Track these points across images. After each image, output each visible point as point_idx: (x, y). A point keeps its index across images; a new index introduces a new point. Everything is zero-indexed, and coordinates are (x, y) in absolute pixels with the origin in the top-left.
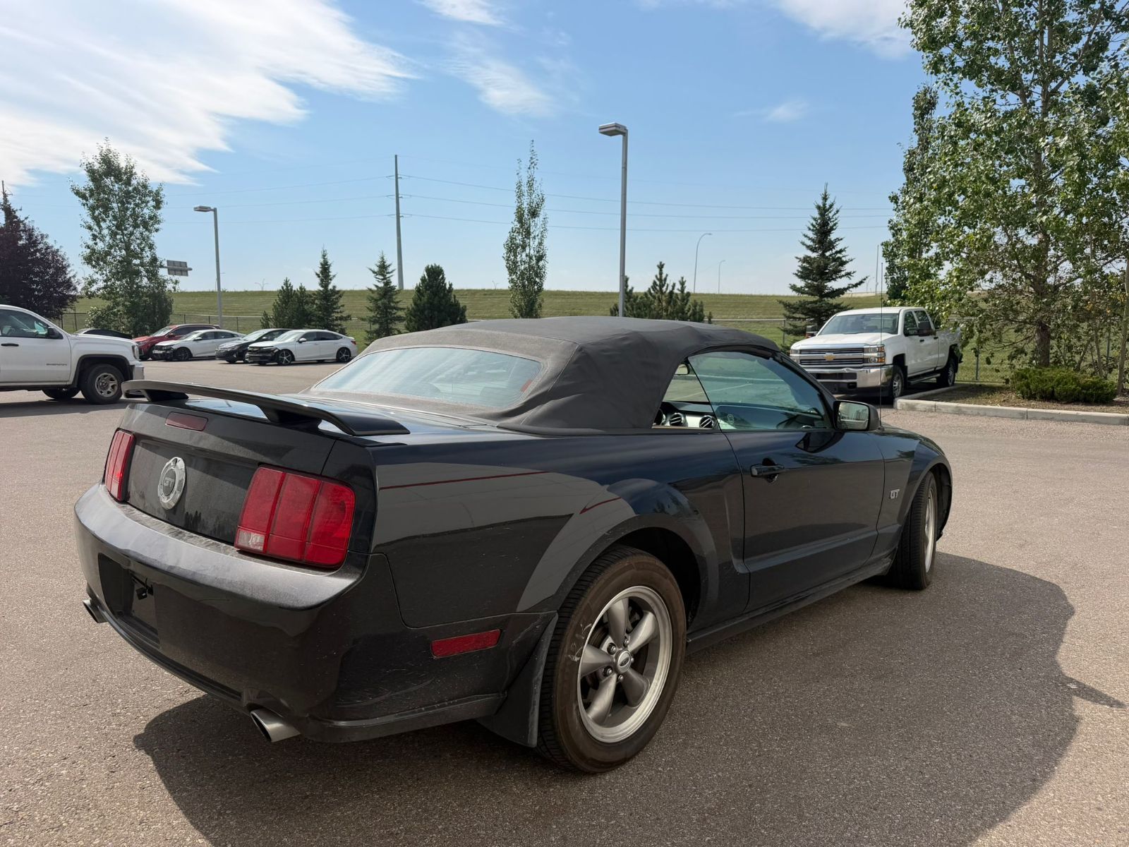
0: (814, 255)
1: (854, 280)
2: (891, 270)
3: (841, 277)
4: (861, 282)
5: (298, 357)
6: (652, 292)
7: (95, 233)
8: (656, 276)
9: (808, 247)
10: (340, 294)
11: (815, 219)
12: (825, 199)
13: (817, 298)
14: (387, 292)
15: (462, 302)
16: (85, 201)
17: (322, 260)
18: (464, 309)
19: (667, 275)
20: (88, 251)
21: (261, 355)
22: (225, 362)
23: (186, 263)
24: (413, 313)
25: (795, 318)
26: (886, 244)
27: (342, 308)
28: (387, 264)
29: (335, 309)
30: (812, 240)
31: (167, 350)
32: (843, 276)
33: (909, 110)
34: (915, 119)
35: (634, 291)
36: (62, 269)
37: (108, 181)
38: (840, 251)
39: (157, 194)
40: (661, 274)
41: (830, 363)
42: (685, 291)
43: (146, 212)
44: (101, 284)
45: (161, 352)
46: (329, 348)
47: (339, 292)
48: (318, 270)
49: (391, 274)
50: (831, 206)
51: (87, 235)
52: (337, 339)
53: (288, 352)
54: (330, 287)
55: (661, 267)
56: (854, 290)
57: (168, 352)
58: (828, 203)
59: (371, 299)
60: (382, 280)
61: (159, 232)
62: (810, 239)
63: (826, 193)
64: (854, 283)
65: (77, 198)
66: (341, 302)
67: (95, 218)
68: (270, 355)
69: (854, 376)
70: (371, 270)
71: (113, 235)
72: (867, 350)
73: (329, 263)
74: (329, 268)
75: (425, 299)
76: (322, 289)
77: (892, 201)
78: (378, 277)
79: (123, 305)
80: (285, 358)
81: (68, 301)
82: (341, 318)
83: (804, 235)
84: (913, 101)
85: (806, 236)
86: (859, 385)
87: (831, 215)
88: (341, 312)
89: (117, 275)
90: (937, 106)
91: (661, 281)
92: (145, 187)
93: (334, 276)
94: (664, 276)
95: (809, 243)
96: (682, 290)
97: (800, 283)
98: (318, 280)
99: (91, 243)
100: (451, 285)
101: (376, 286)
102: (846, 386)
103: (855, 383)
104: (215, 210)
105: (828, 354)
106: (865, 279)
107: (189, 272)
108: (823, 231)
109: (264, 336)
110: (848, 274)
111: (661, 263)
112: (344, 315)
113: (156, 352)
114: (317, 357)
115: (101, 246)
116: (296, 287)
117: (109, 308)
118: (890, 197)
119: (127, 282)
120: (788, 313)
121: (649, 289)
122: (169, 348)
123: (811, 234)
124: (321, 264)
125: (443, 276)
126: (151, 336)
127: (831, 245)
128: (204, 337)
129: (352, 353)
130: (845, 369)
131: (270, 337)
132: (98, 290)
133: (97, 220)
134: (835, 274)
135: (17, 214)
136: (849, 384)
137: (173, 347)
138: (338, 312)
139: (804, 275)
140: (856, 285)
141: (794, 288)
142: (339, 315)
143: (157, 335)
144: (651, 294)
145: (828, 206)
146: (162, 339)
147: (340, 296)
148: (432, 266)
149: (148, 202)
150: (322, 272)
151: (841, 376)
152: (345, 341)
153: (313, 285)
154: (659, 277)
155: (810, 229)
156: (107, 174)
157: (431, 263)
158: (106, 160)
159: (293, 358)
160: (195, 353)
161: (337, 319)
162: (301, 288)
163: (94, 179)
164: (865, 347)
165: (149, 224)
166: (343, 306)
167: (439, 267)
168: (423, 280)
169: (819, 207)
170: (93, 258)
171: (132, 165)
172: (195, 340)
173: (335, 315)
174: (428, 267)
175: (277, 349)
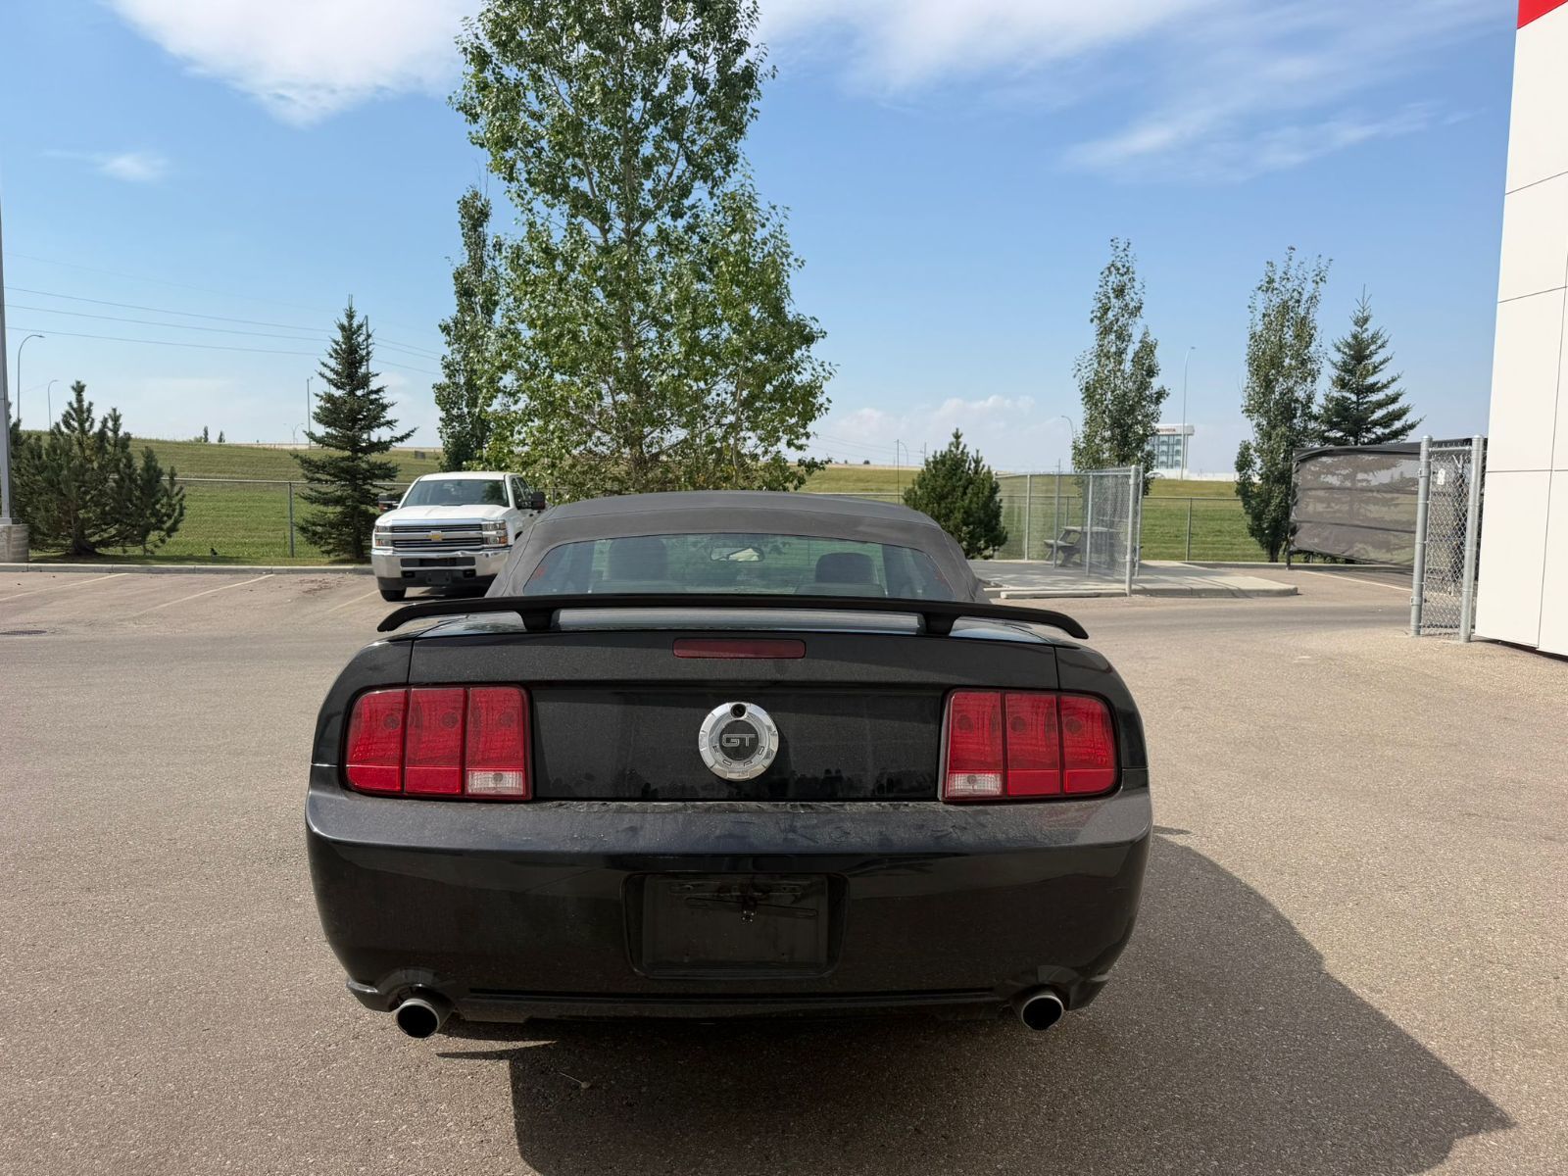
0: (338, 393)
1: (398, 432)
2: (448, 421)
3: (379, 427)
4: (408, 436)
6: (64, 429)
8: (70, 404)
9: (330, 381)
11: (337, 343)
12: (351, 316)
13: (347, 453)
19: (91, 404)
25: (319, 481)
26: (439, 388)
30: (336, 373)
32: (383, 425)
33: (455, 216)
34: (463, 229)
35: (22, 428)
38: (377, 391)
40: (80, 400)
41: (437, 544)
42: (121, 433)
50: (360, 327)
55: (79, 389)
56: (398, 445)
58: (355, 323)
62: (332, 370)
63: (350, 308)
64: (398, 436)
69: (471, 561)
72: (487, 528)
77: (443, 332)
83: (323, 364)
84: (459, 205)
85: (325, 365)
86: (479, 573)
87: (360, 339)
90: (490, 218)
91: (80, 413)
94: (86, 404)
95: (332, 376)
96: (115, 431)
97: (320, 430)
102: (461, 575)
103: (474, 571)
105: (433, 532)
106: (413, 431)
108: (351, 359)
110: (389, 423)
111: (78, 383)
118: (440, 326)
120: (310, 475)
121: (58, 425)
123: (333, 363)
127: (365, 381)
130: (459, 553)
134: (374, 421)
136: (465, 571)
139: (325, 417)
140: (401, 439)
141: (311, 436)
144: (62, 433)
145: (355, 325)
151: (454, 561)
154: (75, 405)
155: (331, 356)
164: (483, 523)
169: (342, 328)
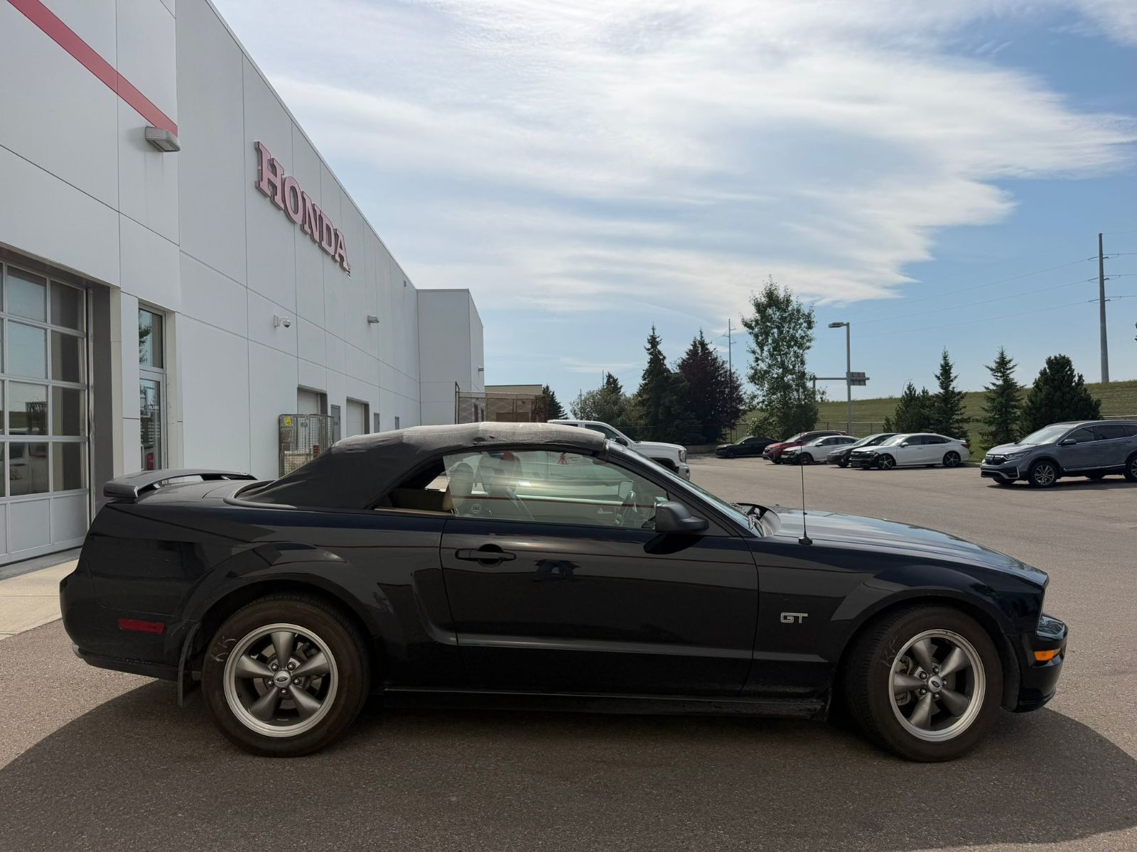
5: (899, 462)
7: (757, 356)
10: (962, 396)
14: (1007, 389)
15: (1094, 397)
16: (751, 331)
17: (942, 362)
18: (1098, 403)
20: (753, 371)
21: (861, 459)
22: (837, 466)
23: (864, 374)
24: (1027, 411)
27: (963, 411)
28: (1008, 358)
29: (957, 410)
31: (791, 455)
36: (736, 388)
37: (770, 311)
39: (809, 315)
43: (800, 333)
44: (761, 399)
45: (786, 457)
46: (936, 452)
47: (960, 393)
48: (938, 372)
49: (1012, 370)
51: (752, 357)
52: (944, 442)
53: (888, 456)
54: (951, 388)
57: (792, 457)
59: (989, 399)
60: (1001, 377)
61: (810, 349)
65: (746, 329)
66: (962, 404)
67: (758, 343)
68: (869, 459)
70: (988, 367)
71: (772, 355)
73: (951, 363)
74: (950, 369)
75: (1043, 395)
76: (942, 391)
78: (996, 374)
79: (777, 416)
80: (885, 462)
81: (740, 414)
82: (963, 421)
88: (961, 414)
89: (773, 390)
92: (798, 311)
93: (956, 377)
98: (938, 383)
99: (754, 364)
100: (1080, 377)
101: (994, 384)
104: (848, 325)
107: (867, 382)
109: (872, 441)
112: (965, 417)
113: (783, 456)
114: (924, 461)
115: (763, 366)
116: (919, 391)
117: (766, 419)
119: (781, 395)
122: (792, 453)
124: (942, 366)
125: (1070, 367)
126: (784, 443)
128: (826, 442)
129: (961, 457)
131: (879, 441)
132: (758, 403)
133: (761, 346)
135: (709, 347)
137: (797, 452)
138: (958, 415)
142: (959, 417)
143: (788, 441)
146: (791, 445)
147: (962, 398)
148: (1056, 357)
149: (802, 324)
150: (942, 374)
152: (956, 445)
153: (935, 389)
156: (769, 305)
157: (1053, 354)
158: (771, 295)
159: (894, 462)
160: (816, 457)
161: (957, 421)
162: (923, 392)
163: (759, 311)
165: (802, 343)
166: (964, 407)
167: (1064, 357)
168: (1043, 373)
170: (756, 378)
171: (789, 293)
172: (817, 446)
173: (956, 417)
174: (1050, 358)
175: (876, 453)
